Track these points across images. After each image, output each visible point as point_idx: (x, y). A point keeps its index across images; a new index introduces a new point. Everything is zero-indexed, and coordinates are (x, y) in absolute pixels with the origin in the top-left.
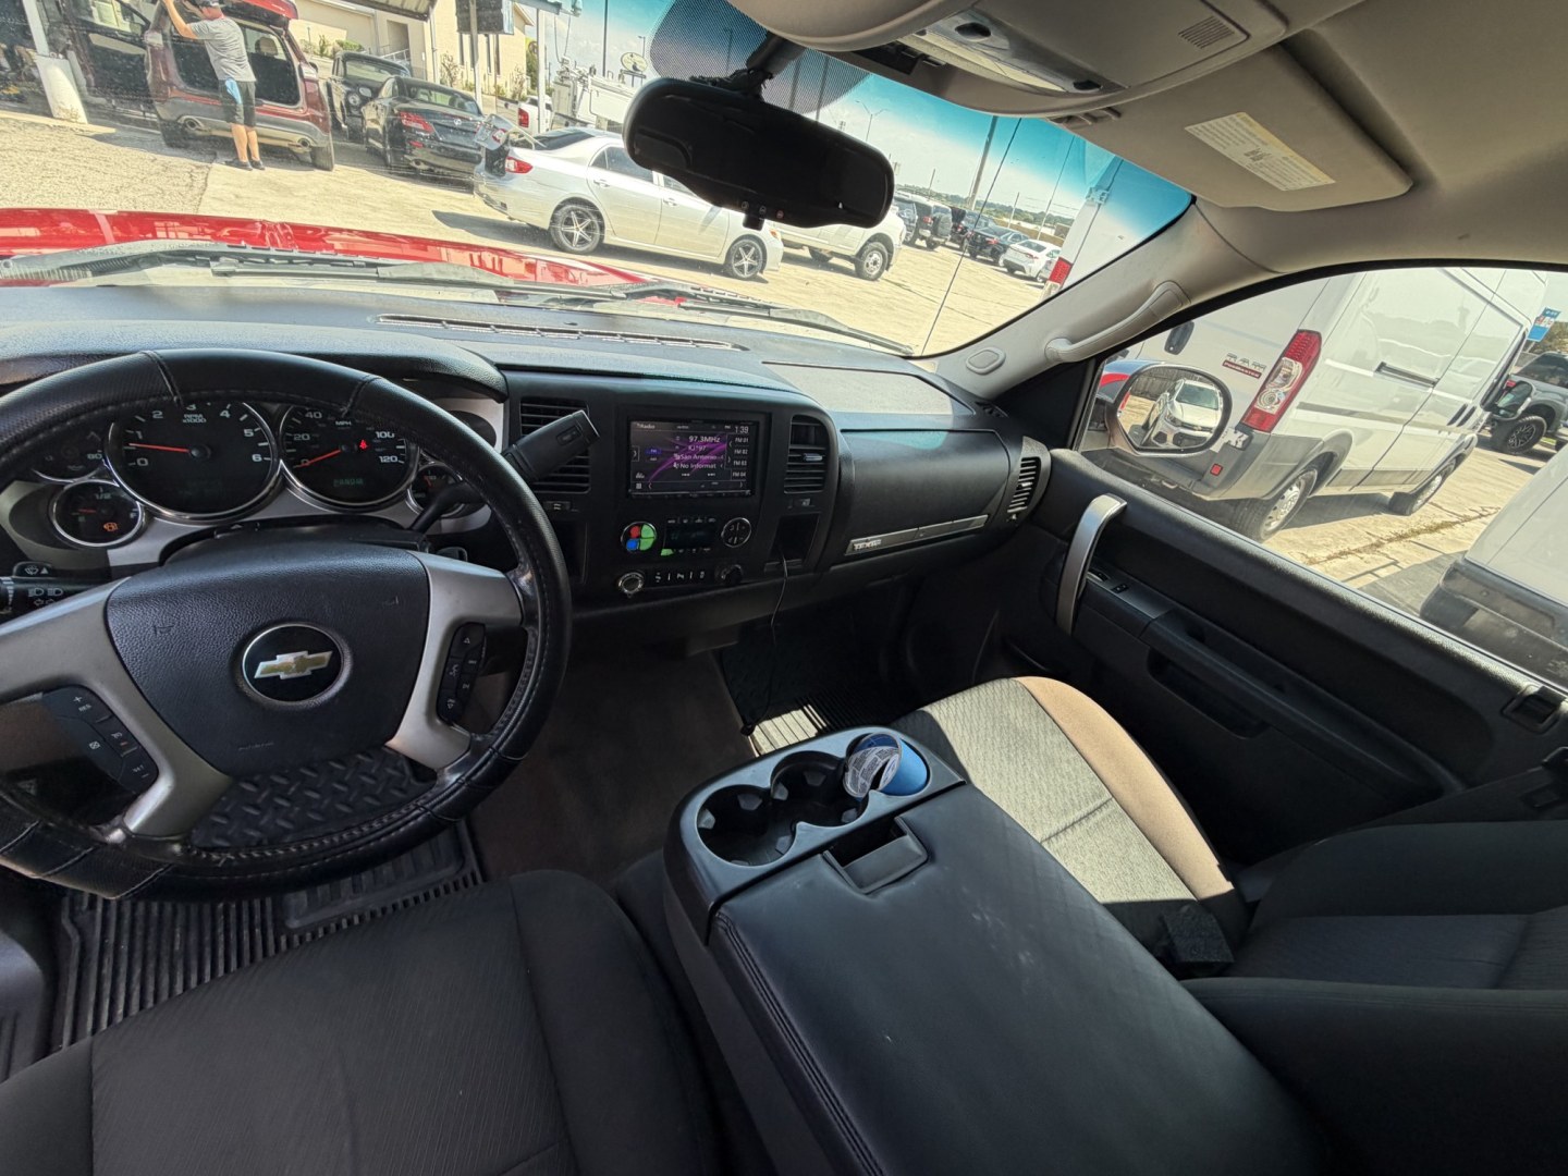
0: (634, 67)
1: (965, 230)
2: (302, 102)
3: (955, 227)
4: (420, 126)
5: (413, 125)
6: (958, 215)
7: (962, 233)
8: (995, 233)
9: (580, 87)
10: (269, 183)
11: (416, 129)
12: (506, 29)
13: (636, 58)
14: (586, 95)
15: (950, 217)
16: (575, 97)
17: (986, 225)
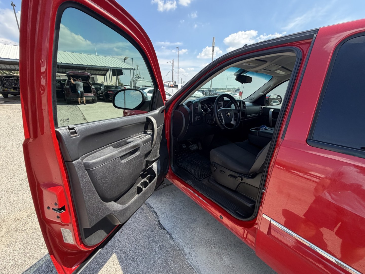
0: (138, 76)
1: (211, 93)
2: (92, 92)
3: (210, 93)
4: (112, 93)
5: (110, 93)
6: (210, 91)
7: (211, 94)
8: (218, 93)
9: (136, 81)
10: (88, 107)
11: (111, 93)
12: (123, 74)
13: (138, 75)
14: (137, 82)
15: (208, 91)
16: (135, 83)
17: (215, 92)
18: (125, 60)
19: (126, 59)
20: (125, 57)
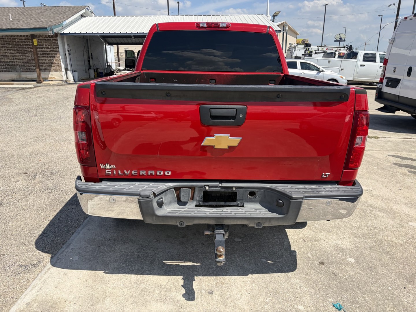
18: (275, 17)
19: (276, 15)
20: (275, 13)
